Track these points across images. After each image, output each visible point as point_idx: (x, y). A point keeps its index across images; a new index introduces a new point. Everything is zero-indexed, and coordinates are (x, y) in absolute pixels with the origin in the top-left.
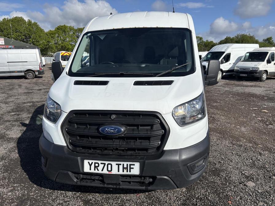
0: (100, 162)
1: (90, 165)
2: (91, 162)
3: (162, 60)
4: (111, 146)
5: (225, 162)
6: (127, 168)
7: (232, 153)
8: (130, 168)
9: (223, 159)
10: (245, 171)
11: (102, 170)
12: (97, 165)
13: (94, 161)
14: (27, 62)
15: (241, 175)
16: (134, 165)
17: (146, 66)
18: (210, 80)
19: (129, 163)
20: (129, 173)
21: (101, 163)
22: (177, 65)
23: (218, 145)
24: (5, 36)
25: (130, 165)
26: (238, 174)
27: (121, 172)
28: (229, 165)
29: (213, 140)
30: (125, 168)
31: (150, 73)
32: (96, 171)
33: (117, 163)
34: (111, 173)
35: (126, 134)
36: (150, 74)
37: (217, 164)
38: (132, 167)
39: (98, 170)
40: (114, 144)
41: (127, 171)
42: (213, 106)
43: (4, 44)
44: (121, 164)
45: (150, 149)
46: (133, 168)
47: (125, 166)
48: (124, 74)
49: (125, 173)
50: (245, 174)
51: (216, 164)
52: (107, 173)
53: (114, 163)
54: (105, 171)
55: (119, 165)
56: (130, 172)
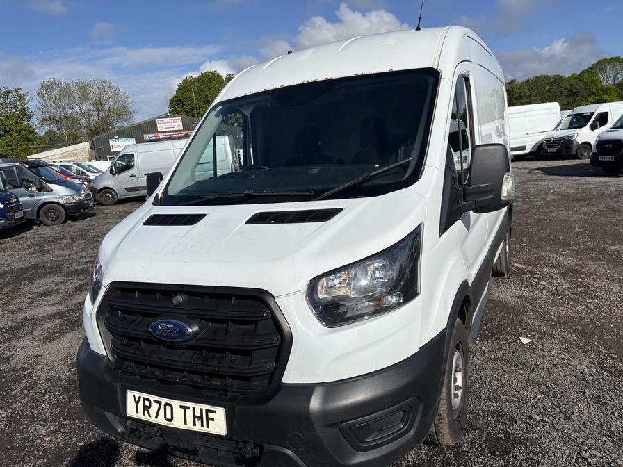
0: (152, 398)
1: (137, 403)
2: (138, 394)
3: (403, 147)
4: (174, 363)
5: (546, 419)
6: (201, 417)
7: (584, 394)
8: (208, 419)
9: (545, 409)
10: (594, 452)
11: (156, 417)
12: (147, 403)
13: (143, 395)
14: (208, 163)
15: (573, 461)
16: (214, 412)
17: (320, 172)
18: (477, 200)
19: (205, 407)
20: (204, 429)
21: (155, 401)
22: (377, 166)
23: (555, 366)
24: (187, 113)
25: (208, 411)
26: (565, 457)
27: (190, 426)
28: (554, 427)
29: (549, 351)
30: (197, 417)
31: (307, 191)
32: (146, 418)
33: (182, 405)
34: (172, 424)
35: (200, 339)
36: (308, 193)
37: (519, 422)
38: (211, 415)
39: (150, 416)
40: (181, 360)
41: (202, 426)
42: (606, 253)
43: (182, 128)
44: (188, 408)
45: (253, 378)
46: (213, 420)
47: (198, 413)
48: (255, 194)
49: (198, 428)
50: (589, 460)
51: (515, 422)
52: (165, 423)
53: (176, 404)
54: (161, 420)
55: (185, 408)
56: (208, 427)
